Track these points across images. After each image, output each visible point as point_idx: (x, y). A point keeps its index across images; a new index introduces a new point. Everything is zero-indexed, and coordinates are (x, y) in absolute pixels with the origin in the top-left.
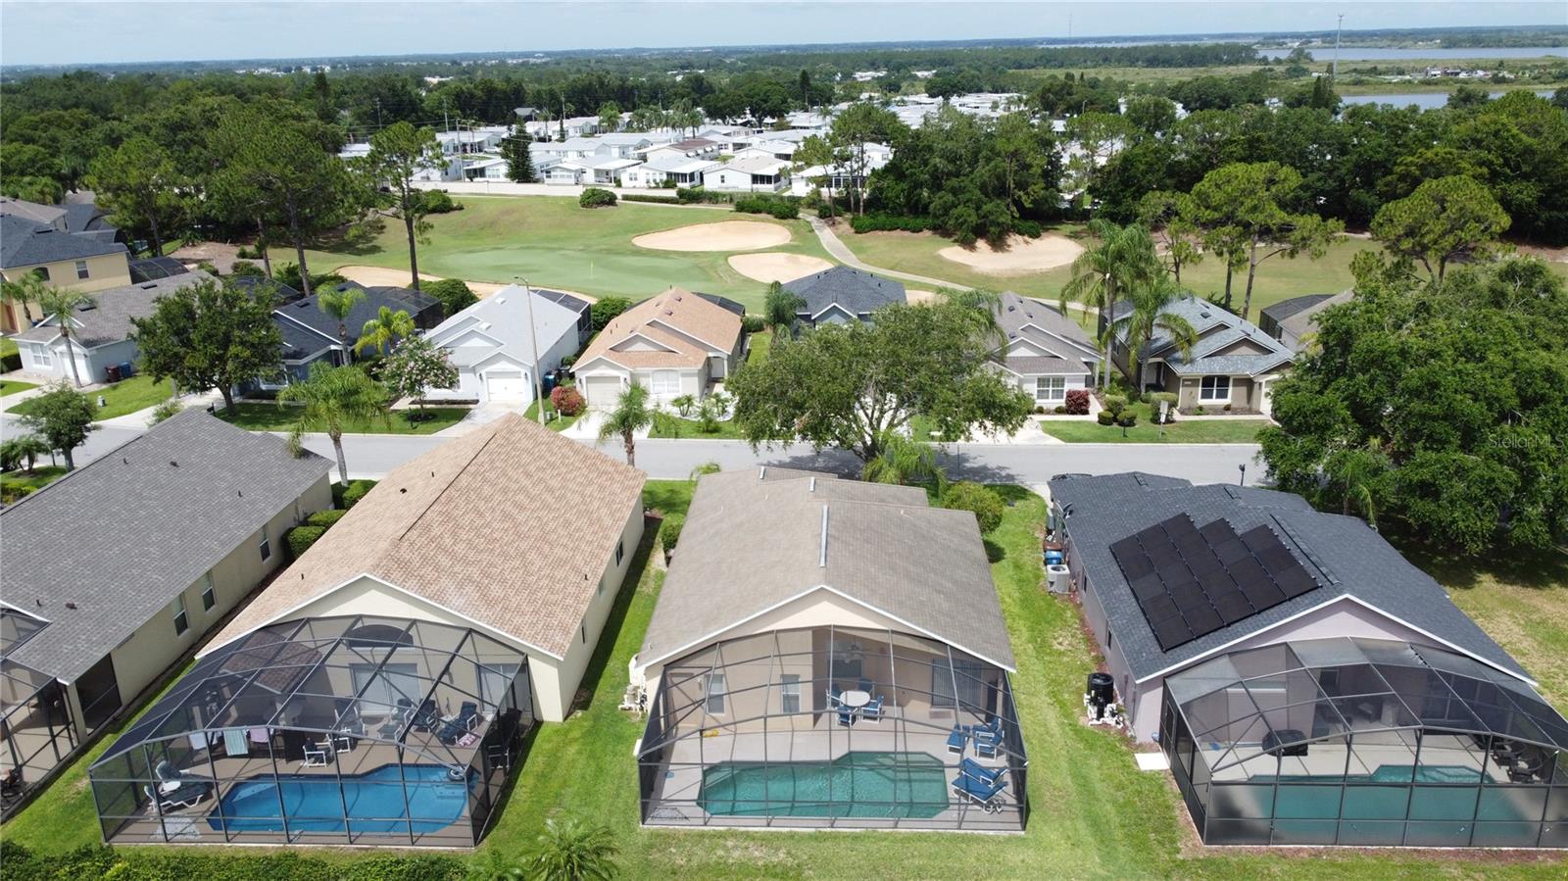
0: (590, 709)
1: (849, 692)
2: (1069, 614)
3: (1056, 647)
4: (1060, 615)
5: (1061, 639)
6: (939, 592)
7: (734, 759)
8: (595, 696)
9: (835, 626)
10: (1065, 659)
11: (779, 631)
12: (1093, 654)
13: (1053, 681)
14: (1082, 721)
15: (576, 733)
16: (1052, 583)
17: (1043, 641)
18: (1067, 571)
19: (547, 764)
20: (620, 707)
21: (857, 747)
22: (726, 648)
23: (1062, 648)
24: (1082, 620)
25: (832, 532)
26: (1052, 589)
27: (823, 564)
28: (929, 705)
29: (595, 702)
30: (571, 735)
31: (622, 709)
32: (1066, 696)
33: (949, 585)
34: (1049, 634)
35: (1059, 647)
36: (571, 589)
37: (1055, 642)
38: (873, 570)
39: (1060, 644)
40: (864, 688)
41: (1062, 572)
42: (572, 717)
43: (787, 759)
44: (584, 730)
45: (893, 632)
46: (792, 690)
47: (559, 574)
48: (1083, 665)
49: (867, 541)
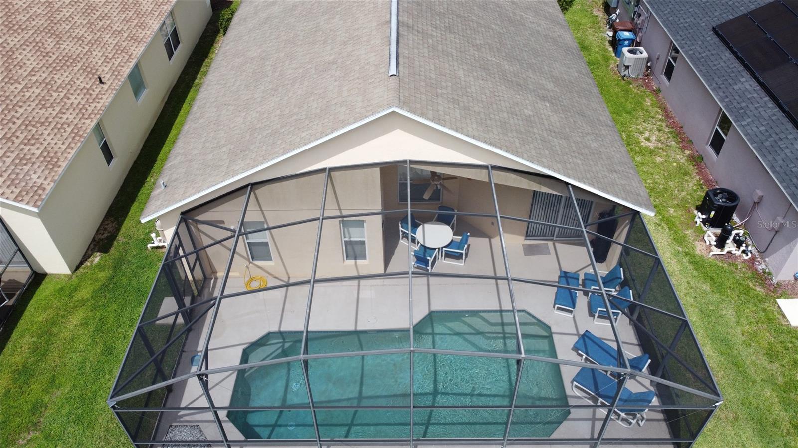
0: (113, 250)
1: (426, 226)
2: (648, 102)
3: (645, 143)
4: (639, 104)
5: (647, 134)
6: (543, 98)
7: (282, 329)
8: (123, 229)
9: (412, 162)
10: (658, 160)
11: (332, 170)
12: (687, 152)
13: (652, 190)
14: (699, 248)
15: (85, 293)
16: (627, 67)
17: (628, 136)
18: (645, 55)
19: (35, 349)
20: (149, 246)
21: (439, 305)
22: (261, 192)
23: (652, 145)
24: (665, 110)
25: (404, 18)
26: (626, 73)
27: (393, 71)
28: (524, 238)
29: (121, 239)
30: (78, 296)
31: (153, 248)
32: (672, 211)
33: (550, 86)
34: (634, 127)
35: (648, 143)
36: (75, 99)
37: (642, 138)
38: (461, 73)
39: (648, 139)
40: (444, 220)
41: (639, 56)
42: (88, 263)
43: (351, 328)
44: (98, 285)
45: (494, 168)
46: (355, 235)
47: (61, 78)
48: (680, 168)
49: (449, 29)
